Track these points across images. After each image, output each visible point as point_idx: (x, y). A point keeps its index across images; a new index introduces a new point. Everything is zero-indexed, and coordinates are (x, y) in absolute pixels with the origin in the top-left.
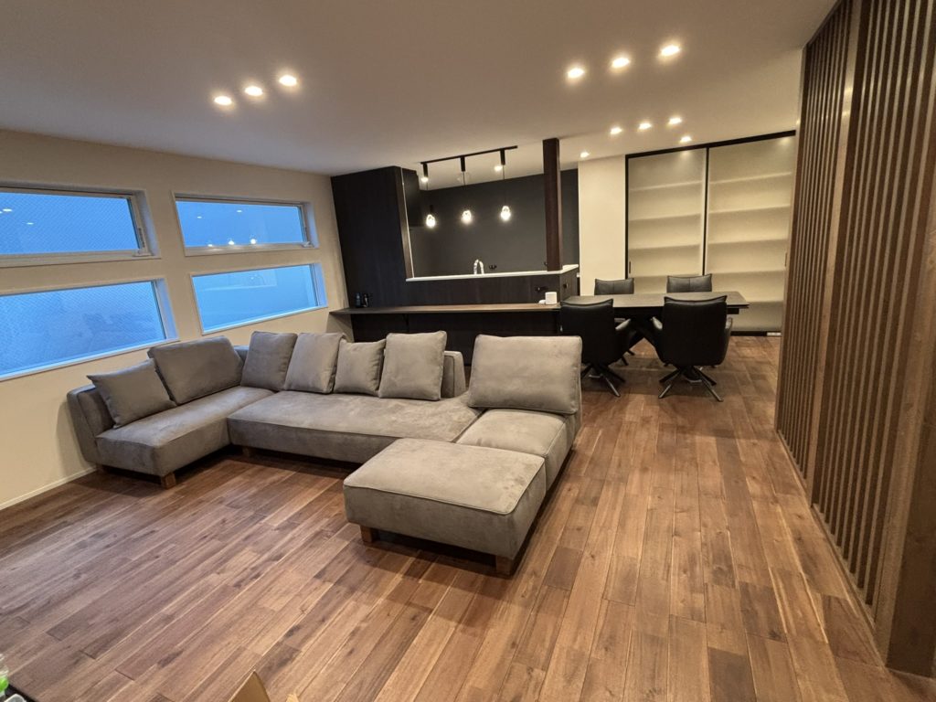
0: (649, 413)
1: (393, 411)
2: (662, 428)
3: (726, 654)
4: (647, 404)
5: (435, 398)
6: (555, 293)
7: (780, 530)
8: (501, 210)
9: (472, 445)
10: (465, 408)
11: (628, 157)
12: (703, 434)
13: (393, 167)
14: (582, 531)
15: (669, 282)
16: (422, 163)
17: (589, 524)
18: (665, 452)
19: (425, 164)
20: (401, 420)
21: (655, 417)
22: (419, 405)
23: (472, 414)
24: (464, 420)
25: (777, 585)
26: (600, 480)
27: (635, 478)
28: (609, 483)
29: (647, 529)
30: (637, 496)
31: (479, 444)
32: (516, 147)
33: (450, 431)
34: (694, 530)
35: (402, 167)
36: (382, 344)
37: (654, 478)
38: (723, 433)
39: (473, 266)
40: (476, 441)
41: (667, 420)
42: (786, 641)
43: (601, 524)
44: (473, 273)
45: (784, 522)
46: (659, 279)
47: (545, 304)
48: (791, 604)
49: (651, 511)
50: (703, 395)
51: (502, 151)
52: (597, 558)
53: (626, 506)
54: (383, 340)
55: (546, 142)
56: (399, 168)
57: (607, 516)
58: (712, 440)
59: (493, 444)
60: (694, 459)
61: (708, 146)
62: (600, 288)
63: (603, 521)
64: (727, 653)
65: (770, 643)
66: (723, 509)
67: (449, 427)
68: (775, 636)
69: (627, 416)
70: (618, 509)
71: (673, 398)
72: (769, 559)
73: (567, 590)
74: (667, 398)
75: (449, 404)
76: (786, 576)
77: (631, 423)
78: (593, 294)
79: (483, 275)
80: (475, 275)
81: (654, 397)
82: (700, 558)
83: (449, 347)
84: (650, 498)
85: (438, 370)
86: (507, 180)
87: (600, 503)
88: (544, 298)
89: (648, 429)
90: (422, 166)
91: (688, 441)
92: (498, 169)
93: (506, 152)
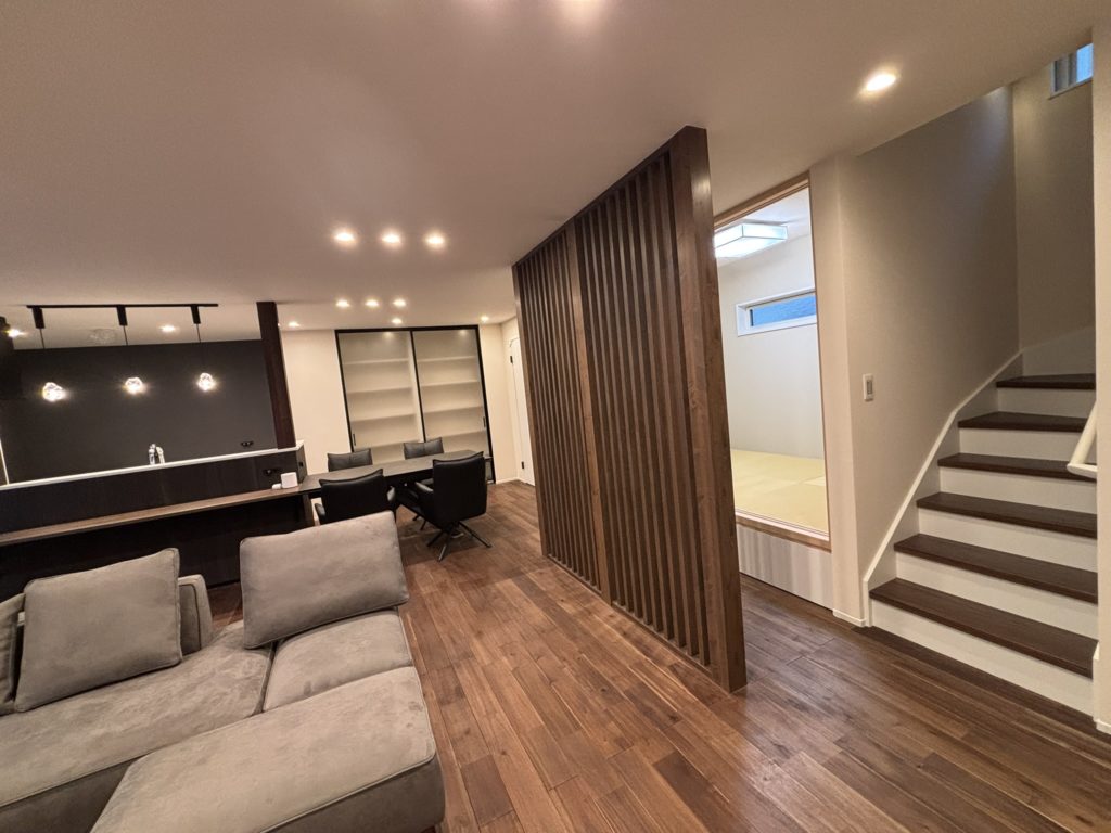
0: (441, 579)
1: (84, 720)
2: (462, 587)
3: (666, 760)
4: (432, 571)
5: (176, 660)
6: (294, 474)
7: (608, 632)
8: (199, 378)
9: (297, 699)
10: (244, 654)
11: (338, 332)
12: (498, 580)
14: (472, 732)
15: (405, 449)
16: (30, 307)
17: (472, 718)
18: (483, 608)
19: (37, 311)
20: (119, 728)
21: (449, 581)
22: (142, 686)
23: (260, 659)
24: (253, 671)
25: (642, 677)
26: (448, 667)
27: (477, 646)
28: (459, 666)
29: (527, 693)
30: (492, 663)
31: (308, 693)
32: (216, 305)
33: (243, 697)
34: (561, 668)
36: (15, 604)
37: (493, 637)
38: (514, 573)
39: (148, 454)
40: (301, 689)
41: (461, 580)
42: (682, 718)
43: (484, 713)
44: (149, 464)
45: (608, 626)
46: (394, 447)
47: (282, 488)
48: (662, 688)
49: (515, 671)
50: (473, 546)
51: (195, 308)
52: (509, 752)
53: (492, 681)
54: (18, 597)
55: (260, 305)
57: (483, 702)
58: (509, 582)
59: (333, 681)
60: (510, 605)
61: (412, 330)
62: (334, 463)
63: (483, 709)
64: (664, 759)
65: (677, 727)
66: (564, 637)
67: (237, 693)
68: (674, 718)
69: (422, 589)
70: (488, 687)
71: (450, 556)
72: (623, 661)
73: (509, 813)
74: (446, 558)
75: (210, 661)
76: (639, 665)
77: (432, 594)
78: (326, 470)
79: (163, 464)
80: (153, 466)
81: (434, 562)
82: (585, 691)
83: (185, 570)
84: (505, 660)
85: (172, 614)
86: (204, 343)
87: (466, 691)
88: (280, 482)
89: (451, 594)
90: (30, 310)
91: (493, 591)
92: (168, 329)
93: (200, 308)
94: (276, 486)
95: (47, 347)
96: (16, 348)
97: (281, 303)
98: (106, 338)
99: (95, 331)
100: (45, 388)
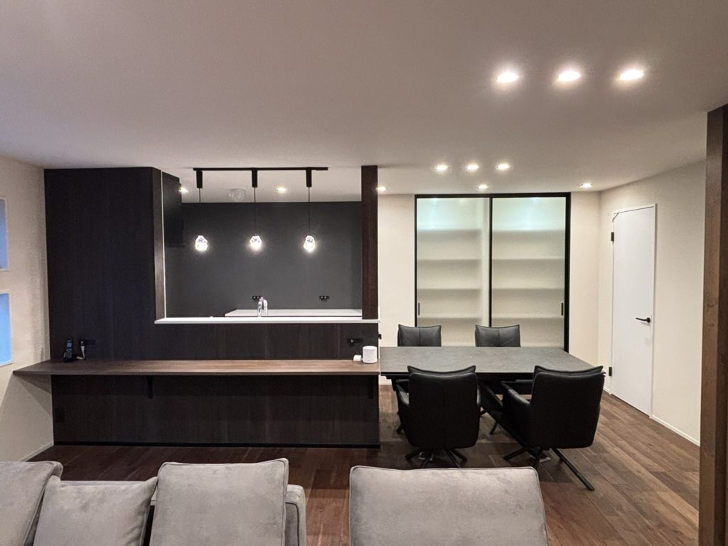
6: (375, 348)
8: (305, 240)
11: (417, 197)
13: (151, 169)
15: (478, 333)
16: (195, 169)
19: (199, 172)
32: (326, 169)
35: (162, 171)
47: (362, 362)
51: (308, 170)
55: (364, 169)
56: (160, 171)
62: (403, 337)
88: (361, 354)
90: (195, 172)
92: (282, 190)
93: (313, 172)
94: (357, 358)
95: (202, 201)
96: (183, 201)
97: (383, 167)
98: (239, 197)
99: (232, 190)
100: (197, 240)
